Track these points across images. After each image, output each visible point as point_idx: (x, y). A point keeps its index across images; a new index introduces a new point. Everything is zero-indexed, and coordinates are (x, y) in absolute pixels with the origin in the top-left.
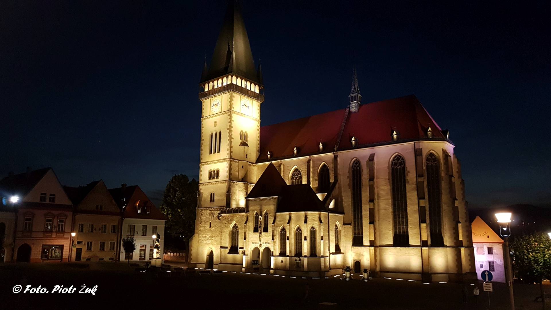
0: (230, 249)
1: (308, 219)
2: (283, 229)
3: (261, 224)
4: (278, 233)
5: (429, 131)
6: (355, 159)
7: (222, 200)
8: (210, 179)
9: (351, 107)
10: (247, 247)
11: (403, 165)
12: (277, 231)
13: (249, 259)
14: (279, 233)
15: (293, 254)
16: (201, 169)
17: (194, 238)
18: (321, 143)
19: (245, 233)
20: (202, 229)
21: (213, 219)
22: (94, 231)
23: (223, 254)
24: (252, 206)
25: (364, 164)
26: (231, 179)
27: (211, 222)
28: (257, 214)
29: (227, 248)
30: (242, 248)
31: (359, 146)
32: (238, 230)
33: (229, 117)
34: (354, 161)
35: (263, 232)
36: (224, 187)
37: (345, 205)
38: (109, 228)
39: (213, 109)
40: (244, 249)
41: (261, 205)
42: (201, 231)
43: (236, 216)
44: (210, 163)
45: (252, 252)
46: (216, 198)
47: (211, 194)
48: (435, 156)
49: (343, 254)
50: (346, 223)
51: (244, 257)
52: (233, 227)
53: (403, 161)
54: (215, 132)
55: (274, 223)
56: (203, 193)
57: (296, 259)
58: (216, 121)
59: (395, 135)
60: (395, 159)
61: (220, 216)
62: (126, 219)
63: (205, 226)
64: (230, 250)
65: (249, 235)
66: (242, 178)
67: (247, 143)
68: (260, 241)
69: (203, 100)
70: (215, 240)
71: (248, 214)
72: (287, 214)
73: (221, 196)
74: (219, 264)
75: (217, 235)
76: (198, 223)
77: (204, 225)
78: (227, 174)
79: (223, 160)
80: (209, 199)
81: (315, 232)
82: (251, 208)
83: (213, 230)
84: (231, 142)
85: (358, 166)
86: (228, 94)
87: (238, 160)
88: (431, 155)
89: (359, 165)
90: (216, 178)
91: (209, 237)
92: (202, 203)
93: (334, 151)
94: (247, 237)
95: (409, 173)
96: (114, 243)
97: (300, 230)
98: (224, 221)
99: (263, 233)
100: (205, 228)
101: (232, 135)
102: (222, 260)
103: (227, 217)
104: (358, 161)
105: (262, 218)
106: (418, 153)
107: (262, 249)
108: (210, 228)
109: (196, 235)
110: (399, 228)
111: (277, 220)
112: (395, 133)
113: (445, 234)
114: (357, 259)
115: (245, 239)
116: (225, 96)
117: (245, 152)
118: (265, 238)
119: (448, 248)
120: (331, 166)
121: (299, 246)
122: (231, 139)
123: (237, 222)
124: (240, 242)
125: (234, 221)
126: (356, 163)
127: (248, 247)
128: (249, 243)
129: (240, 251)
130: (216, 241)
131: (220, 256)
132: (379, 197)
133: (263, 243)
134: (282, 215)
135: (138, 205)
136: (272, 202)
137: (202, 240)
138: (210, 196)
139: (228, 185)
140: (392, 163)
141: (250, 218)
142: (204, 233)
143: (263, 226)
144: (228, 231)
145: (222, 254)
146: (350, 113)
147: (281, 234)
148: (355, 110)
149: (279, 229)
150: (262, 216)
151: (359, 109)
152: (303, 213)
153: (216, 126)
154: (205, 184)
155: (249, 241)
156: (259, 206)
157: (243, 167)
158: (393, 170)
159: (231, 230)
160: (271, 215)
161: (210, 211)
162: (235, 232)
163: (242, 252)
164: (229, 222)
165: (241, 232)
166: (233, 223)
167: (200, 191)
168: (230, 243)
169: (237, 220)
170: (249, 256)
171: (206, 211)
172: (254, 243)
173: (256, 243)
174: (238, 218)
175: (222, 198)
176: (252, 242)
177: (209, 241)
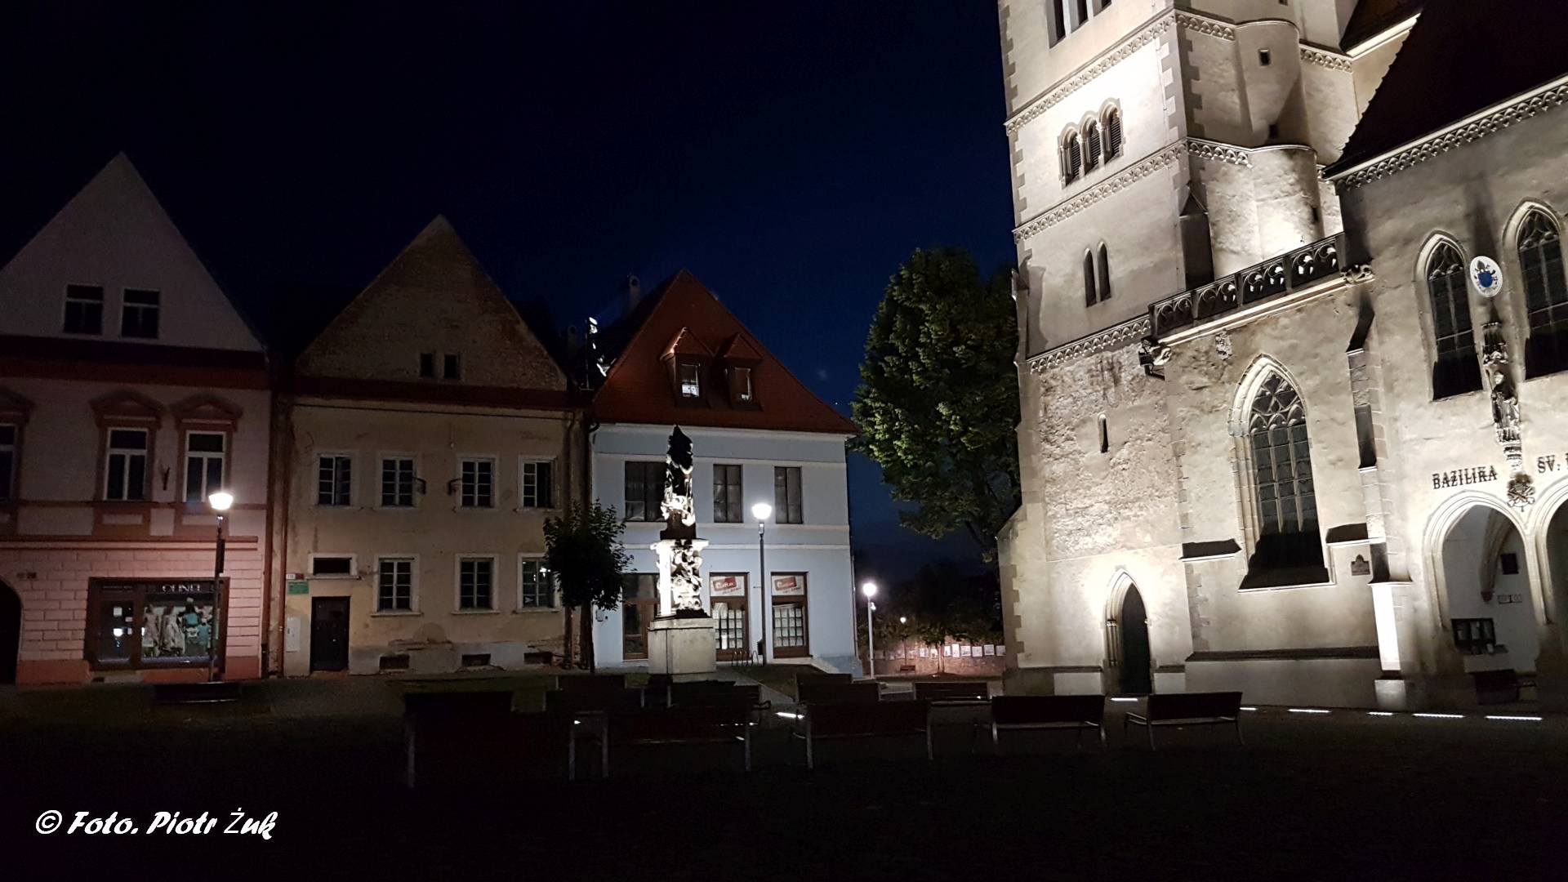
0: (1253, 551)
3: (1495, 318)
7: (1159, 268)
8: (1070, 177)
10: (1394, 518)
13: (1425, 603)
16: (1018, 145)
17: (1019, 526)
19: (1363, 419)
21: (1119, 397)
22: (417, 498)
23: (1208, 596)
24: (1389, 213)
26: (1202, 130)
27: (1105, 422)
28: (1445, 257)
29: (1230, 547)
30: (1356, 532)
32: (1299, 413)
35: (1531, 375)
36: (1162, 188)
38: (510, 481)
40: (1376, 534)
41: (1475, 180)
42: (1053, 481)
43: (1272, 320)
44: (1058, 89)
45: (1439, 555)
46: (1118, 271)
47: (1090, 255)
51: (1383, 593)
52: (1261, 403)
56: (1044, 270)
61: (1157, 353)
63: (1077, 447)
64: (1253, 563)
65: (1400, 425)
66: (1272, 121)
68: (1514, 452)
70: (1147, 521)
71: (1369, 277)
73: (1145, 246)
74: (1189, 664)
75: (1153, 486)
76: (1034, 439)
77: (1067, 446)
78: (1172, 106)
80: (1080, 292)
82: (1381, 231)
83: (1126, 462)
87: (1226, 18)
90: (1106, 161)
91: (1106, 507)
92: (1041, 324)
94: (1383, 444)
98: (1184, 378)
99: (1525, 387)
100: (1077, 462)
102: (1204, 634)
103: (1204, 348)
105: (1498, 275)
107: (1532, 520)
108: (1107, 455)
109: (1030, 510)
115: (1368, 457)
118: (1559, 416)
123: (1285, 357)
124: (1324, 494)
125: (1263, 361)
127: (1404, 519)
128: (1408, 486)
129: (1335, 554)
130: (1151, 525)
131: (1192, 610)
133: (1545, 465)
135: (672, 351)
137: (1070, 533)
138: (1081, 274)
139: (1186, 169)
141: (1383, 305)
142: (1074, 491)
143: (1518, 331)
144: (1227, 434)
145: (1201, 594)
150: (1497, 258)
154: (1046, 215)
155: (1408, 469)
156: (1458, 193)
157: (1265, 56)
159: (1246, 424)
161: (1090, 355)
162: (1280, 434)
163: (1354, 560)
164: (1226, 376)
165: (1326, 417)
166: (1250, 376)
167: (1024, 263)
168: (1249, 517)
169: (1285, 344)
170: (1421, 581)
171: (1072, 364)
172: (1454, 480)
173: (1467, 479)
174: (1285, 327)
175: (1156, 257)
176: (1434, 480)
177: (1110, 529)
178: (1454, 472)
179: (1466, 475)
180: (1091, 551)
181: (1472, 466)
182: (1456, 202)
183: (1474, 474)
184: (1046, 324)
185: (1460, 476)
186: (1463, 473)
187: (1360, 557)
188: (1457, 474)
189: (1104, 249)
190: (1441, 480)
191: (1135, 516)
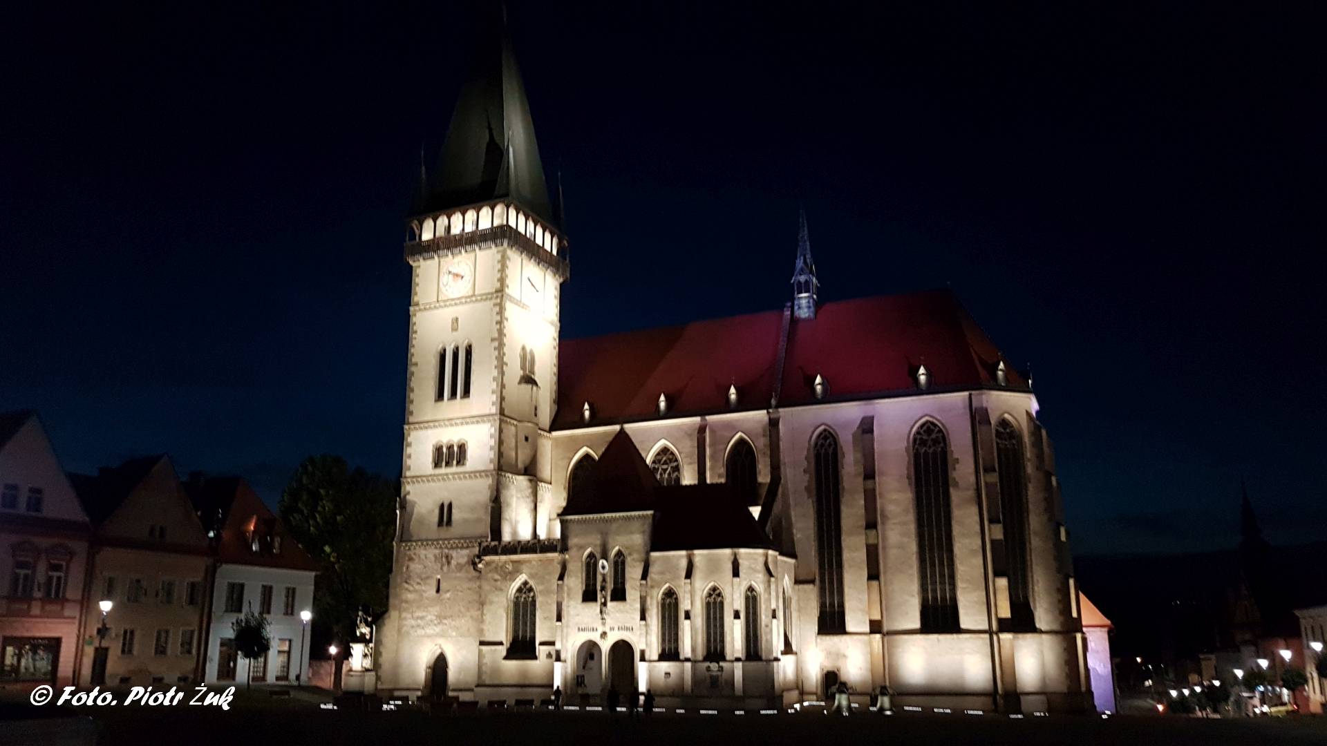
0: (509, 645)
1: (740, 568)
2: (670, 594)
3: (604, 580)
4: (655, 602)
5: (1001, 370)
6: (822, 428)
7: (478, 520)
8: (437, 464)
9: (796, 308)
10: (564, 641)
11: (942, 445)
12: (652, 598)
13: (569, 670)
14: (658, 603)
15: (700, 654)
16: (409, 439)
17: (387, 621)
18: (732, 387)
19: (559, 605)
20: (410, 596)
21: (449, 570)
22: (143, 599)
23: (488, 662)
24: (576, 536)
25: (846, 440)
26: (502, 466)
27: (439, 580)
28: (591, 555)
29: (501, 643)
30: (550, 644)
31: (833, 395)
32: (534, 597)
33: (497, 309)
34: (821, 434)
35: (612, 600)
36: (483, 487)
37: (798, 536)
38: (181, 592)
39: (447, 287)
40: (558, 646)
41: (605, 535)
42: (406, 602)
43: (529, 561)
44: (437, 424)
45: (576, 654)
46: (456, 515)
47: (443, 504)
48: (1012, 427)
49: (796, 654)
50: (801, 578)
51: (558, 666)
52: (520, 590)
53: (941, 434)
54: (452, 346)
55: (645, 576)
56: (416, 502)
57: (709, 667)
58: (457, 319)
59: (923, 374)
60: (922, 431)
61: (480, 562)
62: (224, 566)
63: (423, 588)
64: (509, 651)
65: (570, 609)
66: (525, 465)
67: (533, 376)
68: (604, 624)
69: (414, 261)
70: (455, 626)
71: (567, 556)
72: (681, 556)
73: (472, 509)
74: (475, 689)
75: (464, 611)
76: (399, 580)
77: (417, 587)
78: (492, 455)
79: (480, 418)
80: (436, 518)
81: (755, 599)
82: (573, 541)
83: (448, 599)
84: (503, 373)
85: (830, 445)
86: (494, 249)
87: (515, 420)
88: (1004, 423)
89: (833, 443)
90: (458, 463)
91: (435, 617)
92: (411, 527)
93: (770, 407)
94: (564, 614)
95: (958, 463)
96: (192, 632)
97: (719, 595)
98: (490, 575)
99: (609, 604)
100: (422, 595)
101: (504, 354)
102: (484, 677)
103: (500, 564)
104: (829, 432)
105: (607, 567)
106: (978, 417)
107: (605, 646)
108: (438, 595)
109: (393, 614)
110: (934, 591)
111: (653, 570)
112: (922, 370)
113: (1038, 605)
114: (829, 666)
115: (559, 619)
116: (486, 256)
117: (532, 400)
118: (618, 615)
119: (1044, 636)
120: (760, 444)
121: (715, 633)
122: (501, 364)
123: (531, 576)
124: (539, 628)
125: (523, 576)
126: (826, 438)
127: (567, 641)
128: (570, 630)
129: (541, 650)
130: (457, 628)
131: (480, 667)
132: (884, 516)
133: (612, 629)
134: (668, 557)
135: (252, 528)
136: (636, 525)
137: (412, 627)
138: (437, 512)
139: (495, 482)
140: (915, 440)
141: (570, 567)
142: (417, 608)
143: (610, 586)
144: (505, 601)
145: (485, 661)
146: (794, 320)
147: (663, 605)
148: (807, 315)
149: (657, 595)
150: (607, 561)
151: (816, 312)
152: (727, 552)
153: (456, 330)
154: (422, 478)
155: (571, 624)
156: (599, 537)
157: (527, 439)
158: (917, 456)
159: (513, 597)
160: (633, 559)
161: (436, 548)
162: (525, 603)
163: (547, 653)
164: (508, 577)
165: (544, 601)
166: (517, 579)
167: (405, 496)
168: (509, 632)
169: (532, 571)
170: (569, 662)
171: (426, 550)
172: (584, 630)
173: (588, 630)
174: (535, 565)
175: (476, 515)
176: (578, 629)
177: (435, 628)
180: (423, 636)
181: (591, 626)
182: (598, 539)
183: (591, 629)
184: (415, 528)
187: (550, 652)
188: (586, 628)
190: (581, 630)
191: (450, 623)
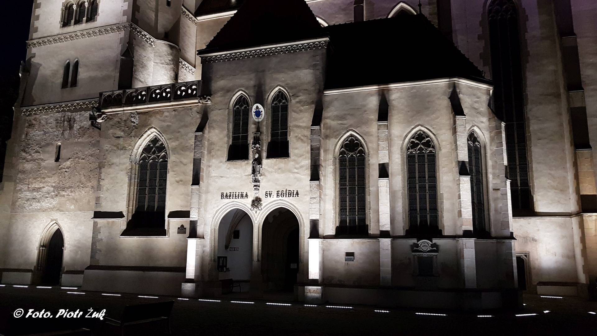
0: (130, 218)
1: (461, 104)
2: (352, 145)
3: (258, 131)
4: (330, 157)
7: (105, 78)
8: (65, 23)
10: (202, 210)
12: (326, 151)
13: (208, 249)
14: (335, 158)
16: (39, 1)
19: (197, 164)
20: (28, 166)
21: (70, 136)
23: (104, 238)
24: (222, 77)
25: (529, 3)
26: (137, 22)
27: (60, 146)
28: (241, 101)
29: (119, 215)
30: (181, 214)
32: (165, 157)
35: (268, 157)
36: (113, 40)
40: (194, 216)
41: (260, 73)
42: (23, 172)
43: (160, 112)
45: (218, 228)
46: (83, 74)
47: (69, 64)
51: (192, 243)
52: (147, 149)
55: (317, 120)
56: (41, 65)
57: (415, 245)
61: (99, 116)
63: (42, 157)
64: (129, 224)
65: (211, 169)
66: (166, 30)
68: (257, 187)
70: (74, 199)
71: (209, 102)
72: (370, 94)
73: (100, 66)
75: (80, 182)
76: (16, 149)
77: (36, 156)
80: (59, 80)
81: (478, 151)
82: (218, 84)
83: (68, 168)
85: (506, 11)
90: (87, 21)
91: (52, 189)
92: (33, 91)
94: (203, 175)
97: (428, 144)
98: (111, 131)
99: (265, 161)
100: (40, 164)
102: (97, 257)
103: (124, 118)
105: (263, 113)
107: (258, 217)
108: (58, 163)
109: (7, 184)
115: (196, 181)
118: (277, 175)
123: (164, 130)
124: (171, 195)
125: (153, 130)
126: (502, 4)
127: (205, 211)
128: (210, 196)
129: (171, 223)
130: (76, 201)
131: (93, 244)
133: (269, 194)
134: (351, 96)
136: (305, 57)
137: (28, 200)
138: (62, 72)
139: (127, 36)
141: (214, 116)
142: (35, 179)
143: (266, 138)
144: (126, 160)
145: (100, 237)
147: (342, 161)
149: (334, 147)
150: (263, 106)
152: (442, 83)
154: (48, 38)
155: (211, 188)
156: (252, 76)
159: (138, 157)
160: (299, 102)
161: (58, 112)
162: (154, 165)
163: (180, 227)
164: (133, 134)
165: (178, 160)
166: (145, 136)
167: (30, 59)
168: (131, 202)
169: (165, 124)
170: (208, 239)
171: (48, 115)
172: (230, 197)
173: (235, 196)
174: (166, 116)
175: (105, 73)
176: (222, 195)
177: (52, 200)
178: (231, 193)
179: (235, 195)
180: (38, 210)
181: (238, 191)
182: (251, 79)
183: (239, 195)
184: (36, 91)
185: (233, 195)
186: (234, 193)
187: (182, 226)
188: (232, 194)
189: (77, 63)
190: (225, 196)
191: (68, 195)
